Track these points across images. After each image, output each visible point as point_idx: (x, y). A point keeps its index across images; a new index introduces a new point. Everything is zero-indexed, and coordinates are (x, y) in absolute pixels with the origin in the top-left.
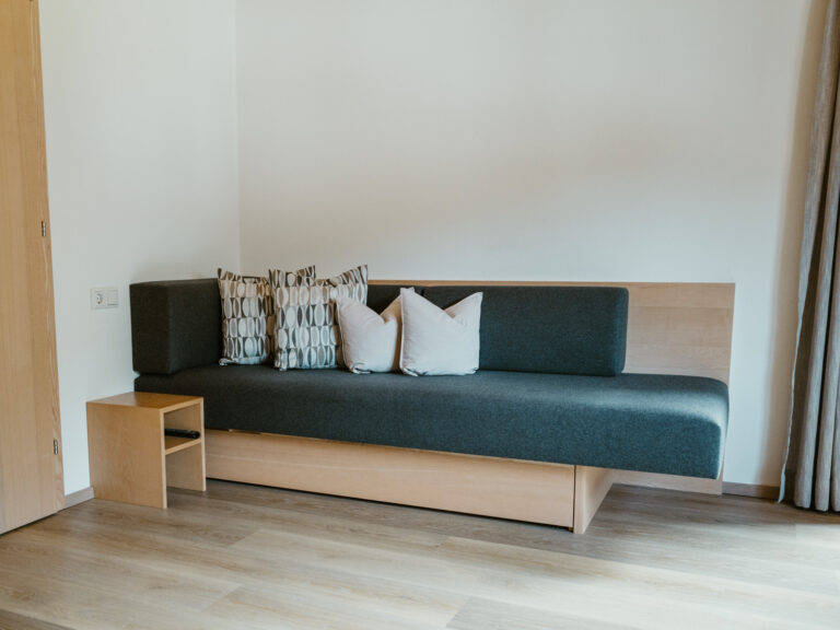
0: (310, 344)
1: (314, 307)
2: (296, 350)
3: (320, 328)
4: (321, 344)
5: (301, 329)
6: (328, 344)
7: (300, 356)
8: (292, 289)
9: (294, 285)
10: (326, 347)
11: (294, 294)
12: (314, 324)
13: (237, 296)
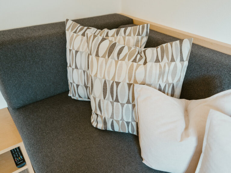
0: (112, 117)
1: (118, 84)
2: (101, 117)
3: (123, 105)
4: (122, 119)
5: (106, 101)
6: (130, 120)
7: (105, 123)
8: (101, 59)
9: (104, 56)
10: (128, 123)
11: (101, 66)
12: (117, 100)
13: (73, 48)
